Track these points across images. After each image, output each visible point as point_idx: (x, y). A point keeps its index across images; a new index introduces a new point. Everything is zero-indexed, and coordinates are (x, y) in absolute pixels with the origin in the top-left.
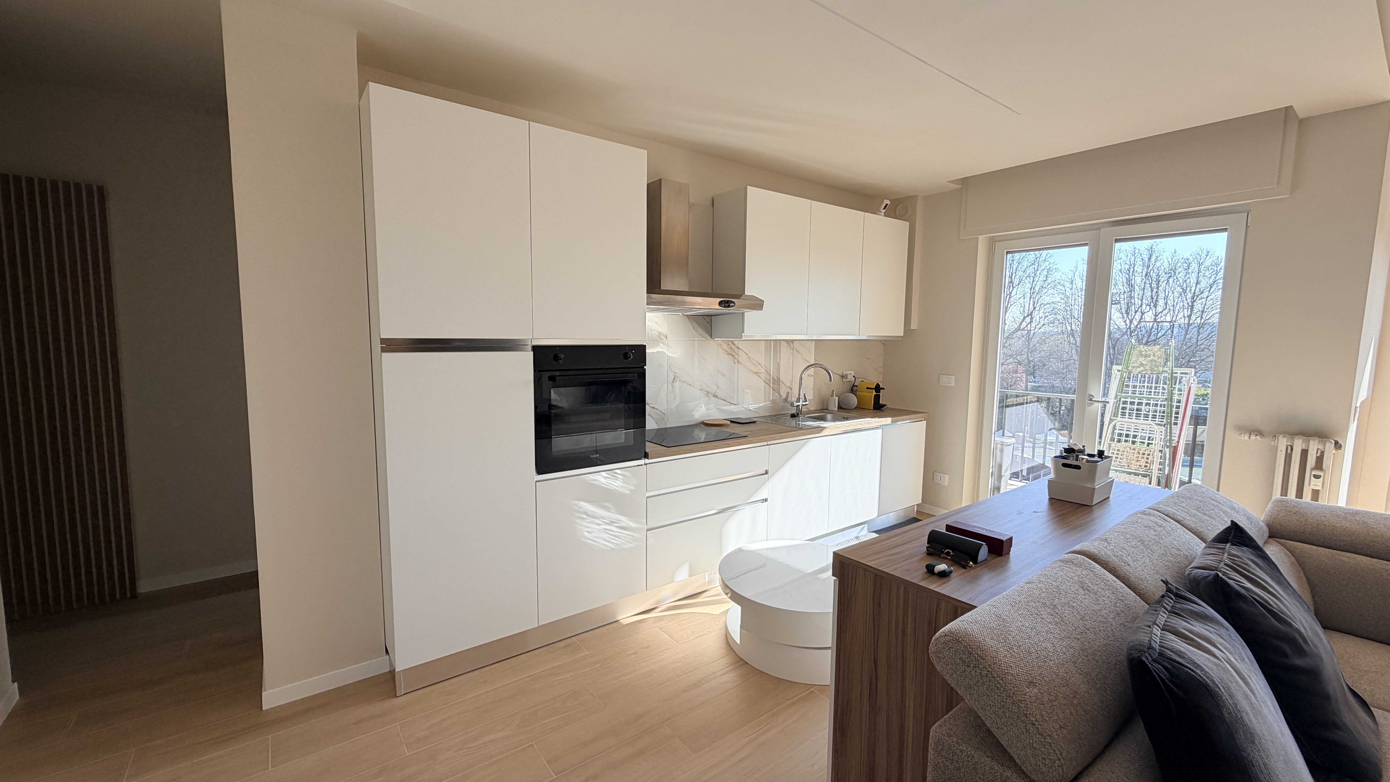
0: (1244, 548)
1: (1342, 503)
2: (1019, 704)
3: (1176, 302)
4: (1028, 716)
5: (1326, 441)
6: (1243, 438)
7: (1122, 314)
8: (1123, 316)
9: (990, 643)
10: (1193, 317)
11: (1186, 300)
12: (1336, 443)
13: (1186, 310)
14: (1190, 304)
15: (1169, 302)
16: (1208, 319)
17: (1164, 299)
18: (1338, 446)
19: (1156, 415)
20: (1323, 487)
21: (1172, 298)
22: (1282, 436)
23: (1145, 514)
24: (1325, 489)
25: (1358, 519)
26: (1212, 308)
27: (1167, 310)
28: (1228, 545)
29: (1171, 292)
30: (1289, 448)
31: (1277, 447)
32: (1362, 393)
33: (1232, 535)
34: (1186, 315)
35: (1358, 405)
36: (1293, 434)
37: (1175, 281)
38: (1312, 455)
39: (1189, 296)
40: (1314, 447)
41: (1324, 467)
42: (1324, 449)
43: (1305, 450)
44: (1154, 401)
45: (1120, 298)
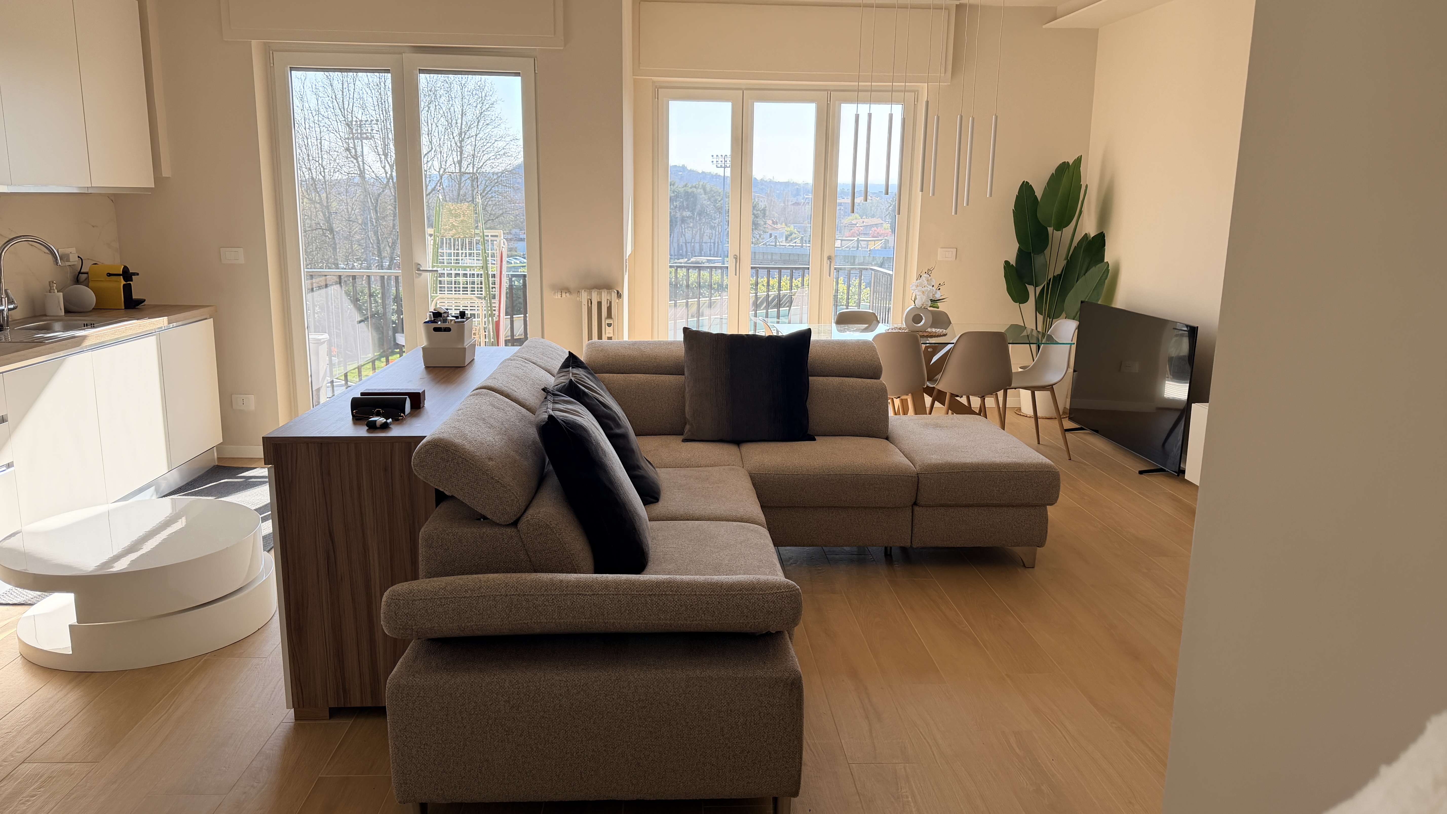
0: (580, 369)
1: (626, 338)
2: (487, 472)
3: (442, 140)
4: (494, 478)
5: (611, 291)
6: (557, 297)
7: (379, 155)
8: (380, 158)
9: (458, 441)
10: (465, 164)
11: (454, 138)
12: (618, 292)
13: (455, 153)
14: (459, 144)
15: (434, 141)
16: (481, 167)
17: (428, 134)
18: (619, 295)
19: (474, 288)
20: (613, 335)
21: (436, 134)
22: (583, 291)
23: (511, 360)
24: (615, 335)
25: (636, 347)
26: (483, 151)
27: (433, 151)
28: (571, 368)
29: (434, 126)
30: (589, 301)
31: (581, 302)
32: (629, 250)
33: (571, 362)
34: (456, 160)
35: (627, 257)
36: (590, 288)
37: (437, 107)
38: (604, 305)
39: (456, 132)
40: (605, 297)
41: (613, 317)
42: (611, 299)
43: (599, 302)
44: (470, 270)
45: (372, 130)
